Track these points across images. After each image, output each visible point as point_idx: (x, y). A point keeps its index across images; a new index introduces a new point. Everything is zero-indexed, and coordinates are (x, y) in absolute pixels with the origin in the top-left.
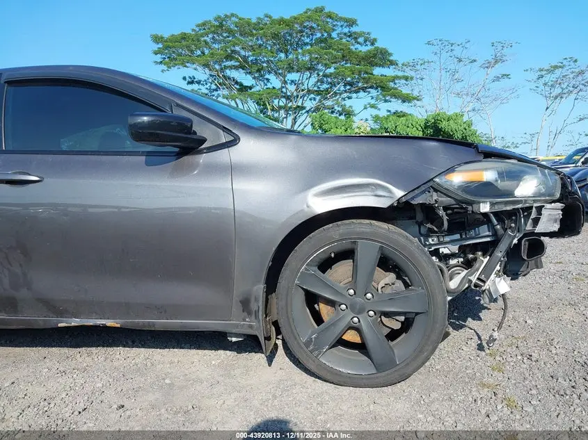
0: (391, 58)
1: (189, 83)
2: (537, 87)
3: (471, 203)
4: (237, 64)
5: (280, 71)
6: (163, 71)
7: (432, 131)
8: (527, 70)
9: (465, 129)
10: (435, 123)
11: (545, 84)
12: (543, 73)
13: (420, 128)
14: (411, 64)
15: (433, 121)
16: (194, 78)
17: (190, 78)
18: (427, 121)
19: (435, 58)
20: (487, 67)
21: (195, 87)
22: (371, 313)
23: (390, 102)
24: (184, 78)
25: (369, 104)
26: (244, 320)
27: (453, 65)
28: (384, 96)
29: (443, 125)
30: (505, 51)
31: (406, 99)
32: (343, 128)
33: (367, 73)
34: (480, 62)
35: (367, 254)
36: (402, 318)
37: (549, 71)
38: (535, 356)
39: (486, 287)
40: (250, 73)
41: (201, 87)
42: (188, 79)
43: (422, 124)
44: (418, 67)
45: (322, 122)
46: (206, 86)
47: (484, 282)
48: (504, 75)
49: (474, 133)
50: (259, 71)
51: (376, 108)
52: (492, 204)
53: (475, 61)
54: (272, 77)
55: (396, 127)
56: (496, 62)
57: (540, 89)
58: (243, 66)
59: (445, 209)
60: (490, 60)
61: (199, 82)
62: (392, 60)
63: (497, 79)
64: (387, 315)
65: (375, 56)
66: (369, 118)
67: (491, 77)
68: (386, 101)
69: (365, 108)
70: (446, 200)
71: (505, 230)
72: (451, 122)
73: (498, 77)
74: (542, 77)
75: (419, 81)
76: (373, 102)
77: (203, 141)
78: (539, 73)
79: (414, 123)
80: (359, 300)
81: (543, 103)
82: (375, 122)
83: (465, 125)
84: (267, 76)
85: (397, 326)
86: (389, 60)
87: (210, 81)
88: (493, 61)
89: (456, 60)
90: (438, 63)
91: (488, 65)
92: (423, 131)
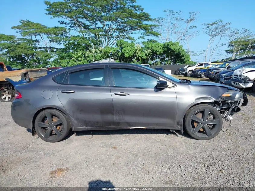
0: (150, 17)
1: (61, 23)
2: (206, 31)
3: (227, 101)
4: (83, 16)
5: (102, 20)
6: (51, 18)
7: (166, 49)
8: (203, 24)
9: (180, 49)
10: (168, 46)
11: (210, 30)
12: (209, 26)
13: (161, 48)
14: (157, 20)
15: (167, 45)
16: (64, 22)
17: (62, 21)
18: (164, 45)
19: (167, 18)
20: (187, 22)
21: (63, 25)
22: (207, 124)
23: (149, 36)
24: (59, 22)
25: (141, 36)
26: (177, 127)
27: (174, 21)
28: (146, 33)
29: (171, 47)
30: (195, 16)
31: (156, 35)
32: (130, 47)
33: (140, 23)
34: (185, 20)
35: (207, 112)
36: (213, 125)
37: (211, 25)
38: (236, 133)
39: (227, 118)
40: (89, 20)
41: (66, 25)
42: (61, 22)
43: (163, 46)
44: (160, 21)
45: (121, 44)
46: (69, 25)
47: (227, 117)
48: (194, 26)
49: (183, 50)
50: (93, 20)
51: (143, 38)
52: (231, 101)
53: (183, 20)
54: (98, 22)
55: (152, 47)
56: (191, 20)
57: (208, 32)
58: (86, 17)
59: (221, 102)
60: (189, 19)
61: (65, 23)
62: (150, 18)
63: (191, 27)
64: (209, 125)
65: (143, 16)
66: (141, 42)
67: (189, 26)
68: (147, 35)
69: (139, 38)
70: (222, 100)
71: (232, 105)
72: (174, 46)
73: (192, 27)
74: (209, 27)
75: (160, 27)
76: (142, 36)
77: (168, 86)
78: (208, 26)
79: (159, 46)
80: (204, 122)
81: (209, 38)
82: (143, 45)
83: (180, 47)
84: (96, 22)
85: (211, 127)
86: (148, 18)
87: (71, 23)
88: (190, 20)
89: (175, 19)
90: (168, 20)
91: (188, 21)
92: (163, 49)
